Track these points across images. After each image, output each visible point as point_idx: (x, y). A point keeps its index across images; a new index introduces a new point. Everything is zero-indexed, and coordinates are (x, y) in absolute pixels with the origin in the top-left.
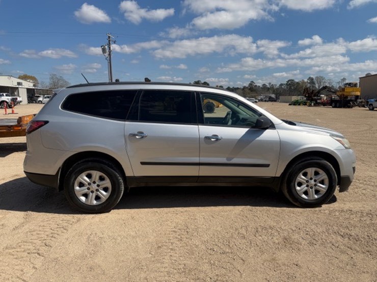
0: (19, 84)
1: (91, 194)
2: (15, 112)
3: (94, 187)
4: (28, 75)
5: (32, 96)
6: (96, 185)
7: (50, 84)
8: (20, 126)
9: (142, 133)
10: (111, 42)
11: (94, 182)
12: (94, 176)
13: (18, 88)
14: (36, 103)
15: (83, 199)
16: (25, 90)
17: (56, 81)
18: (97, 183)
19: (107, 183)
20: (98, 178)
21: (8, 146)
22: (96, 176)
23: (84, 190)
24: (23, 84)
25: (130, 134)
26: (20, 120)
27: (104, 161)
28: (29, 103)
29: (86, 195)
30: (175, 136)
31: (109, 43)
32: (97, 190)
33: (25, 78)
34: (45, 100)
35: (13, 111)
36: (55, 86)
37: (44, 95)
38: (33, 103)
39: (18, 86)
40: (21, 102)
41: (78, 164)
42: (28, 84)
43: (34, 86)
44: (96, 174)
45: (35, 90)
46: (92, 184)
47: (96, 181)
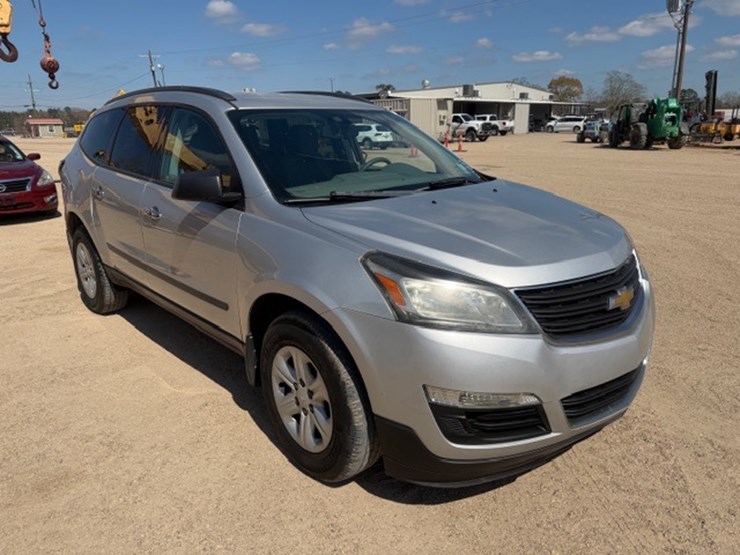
0: (522, 96)
13: (514, 104)
16: (528, 107)
24: (530, 96)
28: (530, 130)
33: (561, 82)
34: (559, 124)
35: (460, 146)
39: (517, 101)
43: (552, 98)
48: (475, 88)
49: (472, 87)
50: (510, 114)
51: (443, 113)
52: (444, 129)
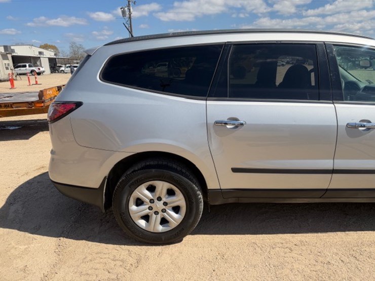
0: (40, 53)
1: (154, 216)
2: (39, 83)
3: (159, 205)
4: (49, 44)
5: (54, 66)
6: (162, 202)
7: (70, 53)
8: (43, 102)
9: (236, 120)
10: (130, 3)
11: (159, 199)
12: (158, 190)
13: (39, 57)
14: (58, 72)
15: (142, 223)
16: (47, 59)
17: (76, 49)
18: (164, 200)
19: (179, 199)
20: (165, 191)
21: (31, 124)
22: (162, 189)
23: (144, 210)
24: (44, 54)
25: (217, 123)
26: (41, 94)
27: (174, 166)
28: (52, 72)
29: (146, 218)
30: (294, 123)
31: (129, 4)
32: (164, 211)
33: (46, 47)
34: (66, 69)
35: (36, 82)
36: (75, 54)
37: (65, 64)
38: (55, 72)
39: (39, 56)
40: (44, 72)
41: (135, 171)
42: (50, 54)
43: (55, 55)
44: (162, 186)
45: (57, 60)
46: (156, 201)
47: (162, 197)
48: (12, 47)
49: (10, 47)
50: (38, 63)
51: (6, 62)
52: (9, 71)
